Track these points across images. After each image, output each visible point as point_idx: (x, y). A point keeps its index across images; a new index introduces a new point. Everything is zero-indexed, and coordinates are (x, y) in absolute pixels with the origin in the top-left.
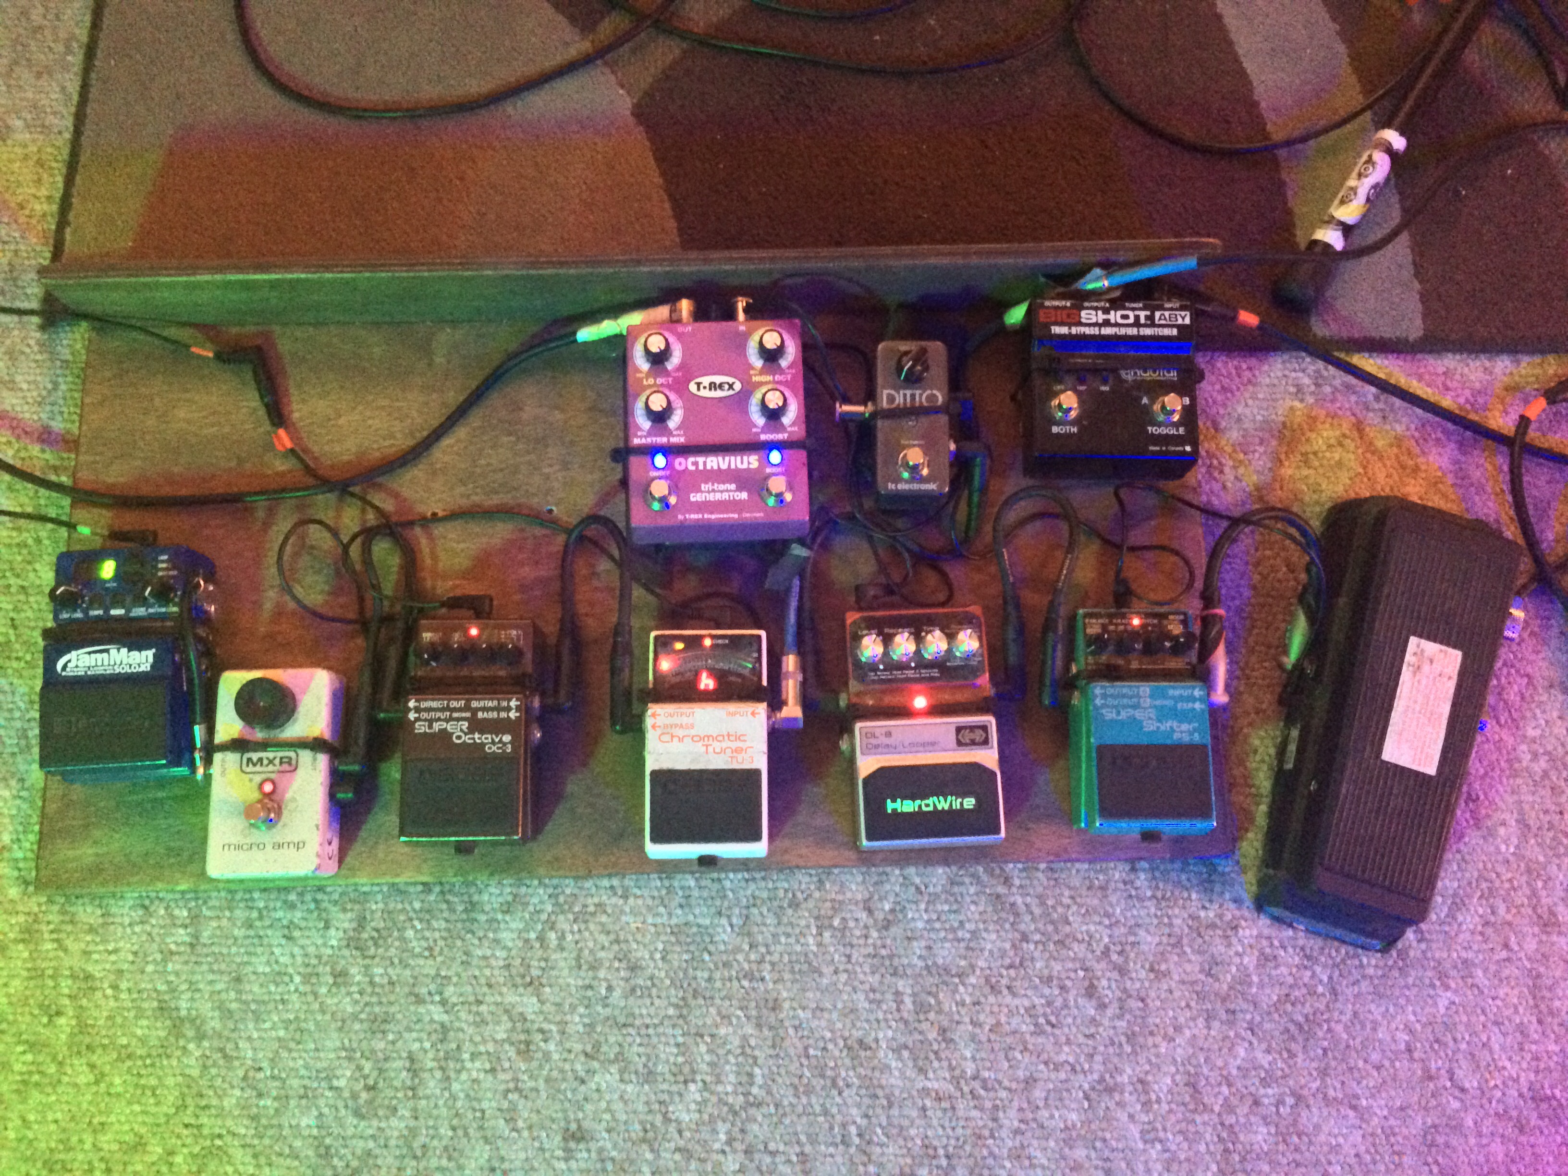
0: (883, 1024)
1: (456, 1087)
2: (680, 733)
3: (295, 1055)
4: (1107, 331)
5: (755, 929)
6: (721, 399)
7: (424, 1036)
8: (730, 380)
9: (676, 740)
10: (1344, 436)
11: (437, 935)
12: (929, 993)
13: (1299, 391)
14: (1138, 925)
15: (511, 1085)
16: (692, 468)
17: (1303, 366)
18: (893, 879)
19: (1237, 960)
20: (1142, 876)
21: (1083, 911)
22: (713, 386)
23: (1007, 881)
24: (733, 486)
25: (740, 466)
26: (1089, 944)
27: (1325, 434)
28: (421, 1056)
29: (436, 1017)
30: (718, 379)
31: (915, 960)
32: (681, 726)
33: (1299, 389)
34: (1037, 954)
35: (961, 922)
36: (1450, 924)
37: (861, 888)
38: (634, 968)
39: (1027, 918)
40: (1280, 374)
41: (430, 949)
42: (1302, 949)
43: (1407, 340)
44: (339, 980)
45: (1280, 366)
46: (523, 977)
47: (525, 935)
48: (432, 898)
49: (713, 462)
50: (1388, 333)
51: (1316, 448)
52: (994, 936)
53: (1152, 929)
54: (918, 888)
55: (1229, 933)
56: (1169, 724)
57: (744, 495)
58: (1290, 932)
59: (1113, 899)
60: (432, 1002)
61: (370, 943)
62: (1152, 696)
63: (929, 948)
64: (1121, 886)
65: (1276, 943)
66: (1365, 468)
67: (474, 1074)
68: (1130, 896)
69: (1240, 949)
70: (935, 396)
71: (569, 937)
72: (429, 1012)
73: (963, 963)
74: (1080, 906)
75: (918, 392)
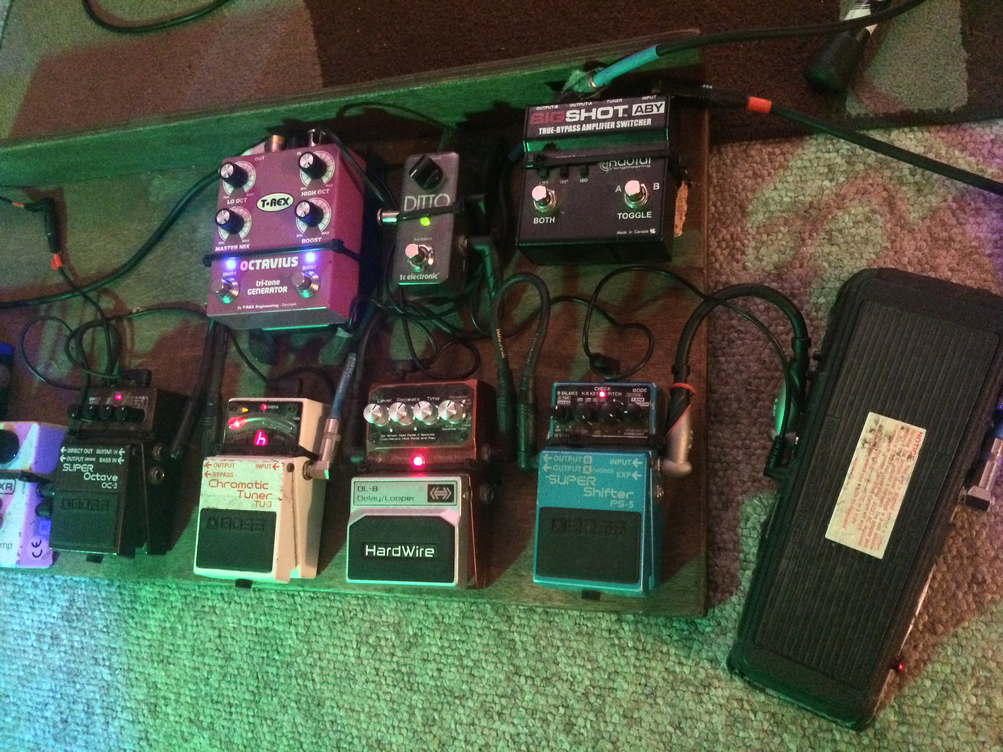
0: (396, 731)
1: (111, 729)
2: (224, 480)
3: (26, 690)
4: (588, 127)
5: (313, 639)
6: (277, 212)
7: (96, 689)
8: (286, 196)
9: (220, 485)
10: (874, 212)
11: (112, 617)
12: (435, 710)
13: (830, 170)
14: (617, 672)
15: (143, 735)
16: (251, 268)
17: (837, 146)
18: (418, 609)
19: (706, 718)
20: (626, 628)
21: (570, 654)
22: (274, 202)
23: (509, 619)
24: (278, 282)
25: (285, 266)
26: (572, 684)
27: (853, 211)
28: (93, 703)
29: (105, 677)
30: (277, 196)
31: (427, 680)
32: (225, 475)
33: (830, 168)
34: (526, 688)
35: (467, 651)
36: (936, 710)
37: (393, 613)
38: (228, 658)
39: (522, 654)
40: (812, 156)
41: (107, 627)
42: (774, 715)
43: (949, 112)
44: (55, 642)
45: (813, 149)
46: (159, 655)
47: (163, 624)
48: (113, 589)
49: (267, 263)
50: (928, 105)
51: (842, 225)
52: (491, 667)
53: (629, 678)
54: (436, 618)
55: (701, 690)
56: (607, 491)
57: (285, 289)
58: (762, 698)
59: (597, 645)
60: (104, 666)
61: (75, 618)
62: (594, 465)
63: (440, 670)
64: (605, 634)
65: (746, 706)
66: (893, 242)
67: (122, 722)
68: (613, 645)
69: (710, 707)
70: (446, 198)
71: (190, 629)
72: (101, 673)
73: (464, 687)
74: (569, 648)
75: (431, 196)
